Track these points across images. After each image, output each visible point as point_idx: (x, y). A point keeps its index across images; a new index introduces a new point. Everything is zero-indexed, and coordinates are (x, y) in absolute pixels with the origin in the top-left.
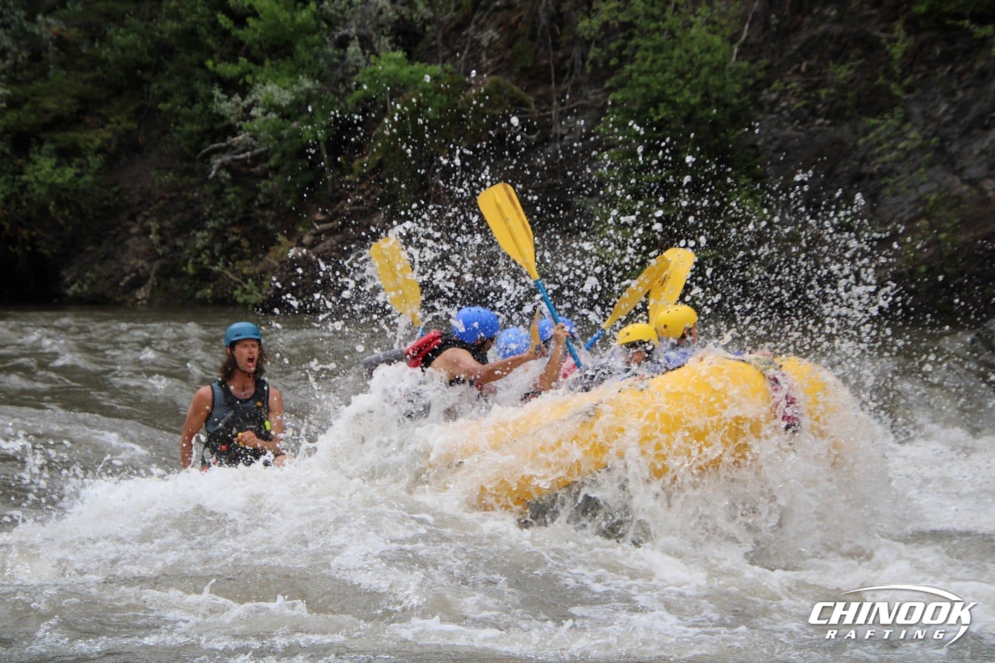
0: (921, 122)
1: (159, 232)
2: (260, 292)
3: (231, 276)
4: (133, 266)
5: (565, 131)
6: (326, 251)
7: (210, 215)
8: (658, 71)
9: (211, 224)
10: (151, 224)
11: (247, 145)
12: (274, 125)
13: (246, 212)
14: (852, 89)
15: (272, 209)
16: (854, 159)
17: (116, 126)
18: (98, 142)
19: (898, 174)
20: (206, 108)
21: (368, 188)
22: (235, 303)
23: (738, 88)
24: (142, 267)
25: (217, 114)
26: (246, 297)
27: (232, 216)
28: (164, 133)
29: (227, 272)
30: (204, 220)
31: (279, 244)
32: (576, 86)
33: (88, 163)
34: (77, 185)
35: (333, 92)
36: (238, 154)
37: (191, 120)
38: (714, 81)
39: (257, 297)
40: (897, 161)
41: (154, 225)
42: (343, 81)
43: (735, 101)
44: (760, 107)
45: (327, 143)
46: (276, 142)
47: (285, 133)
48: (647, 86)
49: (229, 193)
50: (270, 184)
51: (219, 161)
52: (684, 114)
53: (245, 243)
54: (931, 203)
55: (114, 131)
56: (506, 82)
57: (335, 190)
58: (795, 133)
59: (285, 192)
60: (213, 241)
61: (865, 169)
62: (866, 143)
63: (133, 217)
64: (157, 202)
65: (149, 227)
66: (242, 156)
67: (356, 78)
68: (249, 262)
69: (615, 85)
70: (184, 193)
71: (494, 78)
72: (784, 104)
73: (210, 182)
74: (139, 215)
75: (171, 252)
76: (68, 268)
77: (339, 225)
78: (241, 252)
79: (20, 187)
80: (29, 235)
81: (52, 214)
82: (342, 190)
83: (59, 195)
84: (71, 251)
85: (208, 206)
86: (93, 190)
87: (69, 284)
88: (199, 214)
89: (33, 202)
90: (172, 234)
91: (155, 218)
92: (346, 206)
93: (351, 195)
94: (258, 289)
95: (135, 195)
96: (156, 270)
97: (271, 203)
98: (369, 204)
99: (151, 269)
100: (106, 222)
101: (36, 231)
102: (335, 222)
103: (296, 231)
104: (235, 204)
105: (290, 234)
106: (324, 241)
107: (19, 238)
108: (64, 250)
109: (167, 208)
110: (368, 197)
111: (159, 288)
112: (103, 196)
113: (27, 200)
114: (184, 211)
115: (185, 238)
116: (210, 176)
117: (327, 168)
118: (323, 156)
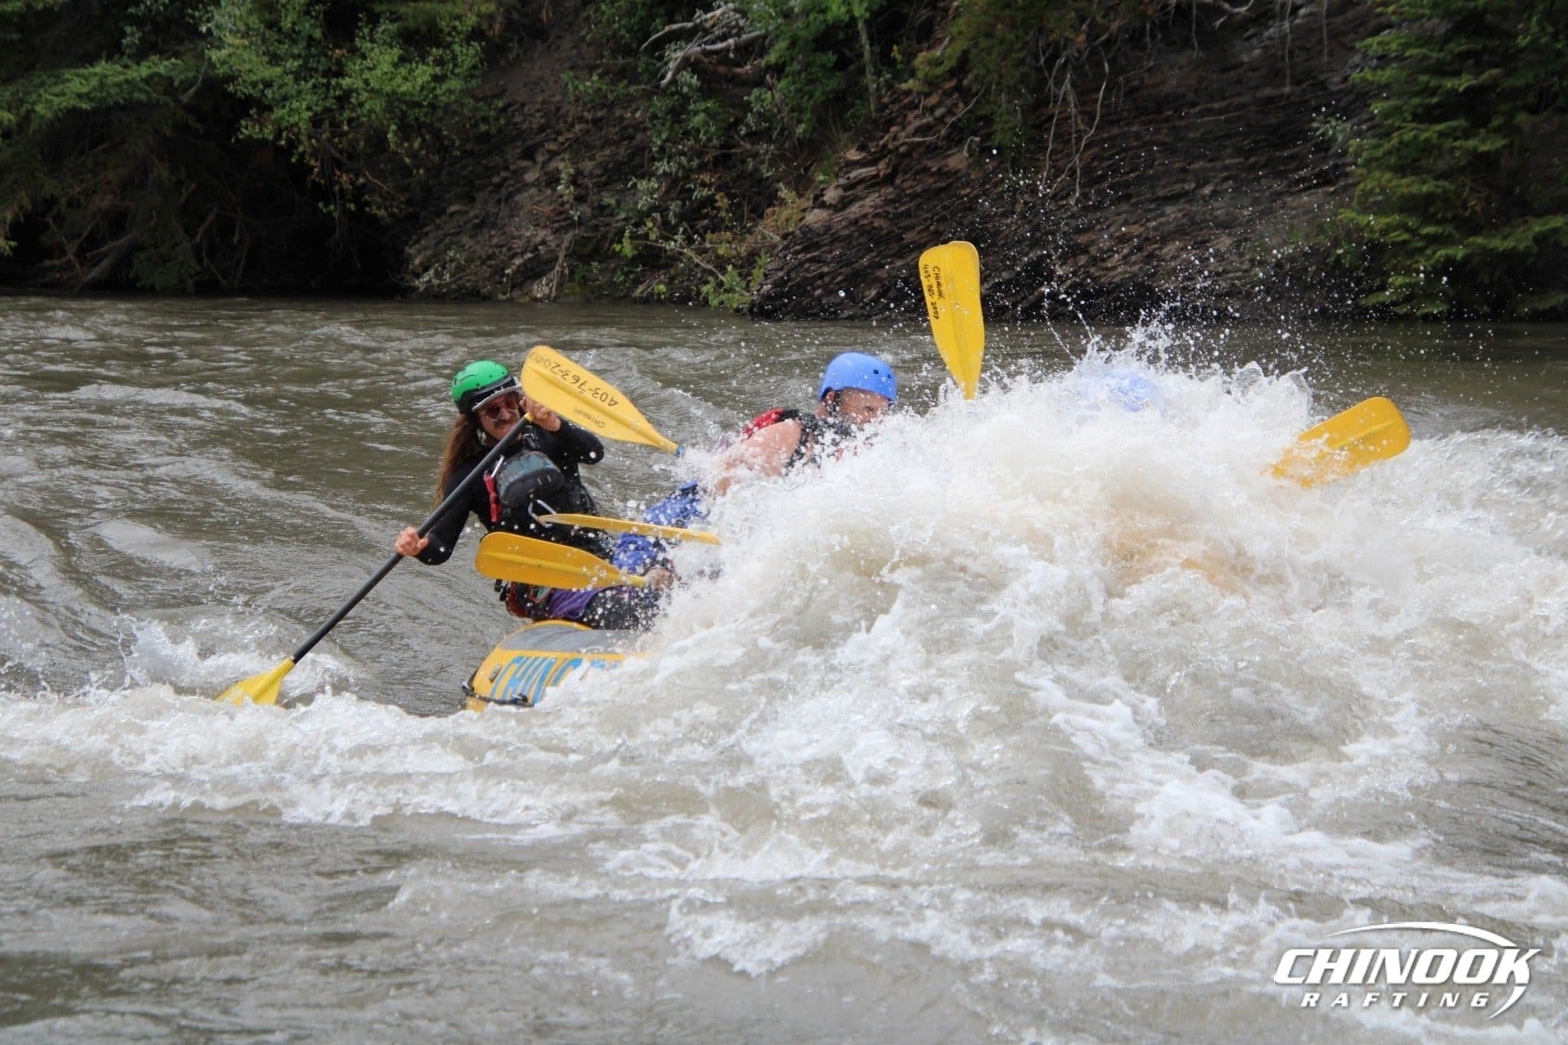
1: (574, 181)
2: (747, 288)
3: (697, 260)
4: (529, 239)
6: (865, 216)
7: (662, 149)
9: (662, 167)
10: (561, 166)
11: (729, 26)
13: (725, 146)
15: (770, 141)
18: (471, 20)
21: (939, 104)
22: (703, 306)
24: (544, 242)
26: (724, 297)
27: (700, 154)
28: (585, 4)
29: (689, 252)
30: (653, 159)
31: (783, 202)
33: (454, 58)
34: (436, 97)
36: (713, 42)
39: (740, 299)
41: (564, 167)
45: (868, 23)
46: (780, 21)
49: (696, 113)
50: (769, 95)
51: (680, 54)
53: (722, 201)
57: (882, 108)
59: (793, 110)
60: (667, 196)
63: (529, 154)
64: (572, 125)
65: (559, 171)
66: (720, 46)
68: (729, 235)
70: (618, 112)
73: (664, 92)
74: (540, 151)
75: (594, 217)
76: (417, 242)
77: (889, 171)
78: (716, 216)
79: (338, 99)
80: (352, 183)
81: (392, 146)
82: (896, 107)
83: (404, 113)
84: (424, 213)
85: (659, 134)
86: (462, 105)
87: (419, 269)
88: (643, 149)
89: (361, 125)
90: (597, 185)
91: (567, 156)
92: (902, 136)
93: (911, 116)
94: (744, 283)
95: (533, 115)
96: (567, 249)
97: (769, 129)
98: (943, 132)
99: (558, 246)
100: (484, 162)
101: (365, 177)
102: (882, 165)
103: (813, 181)
104: (706, 133)
105: (801, 184)
106: (861, 199)
107: (337, 188)
108: (411, 210)
109: (589, 139)
110: (941, 120)
111: (571, 280)
112: (478, 115)
113: (350, 121)
114: (617, 143)
115: (621, 191)
116: (664, 82)
117: (870, 69)
118: (862, 46)
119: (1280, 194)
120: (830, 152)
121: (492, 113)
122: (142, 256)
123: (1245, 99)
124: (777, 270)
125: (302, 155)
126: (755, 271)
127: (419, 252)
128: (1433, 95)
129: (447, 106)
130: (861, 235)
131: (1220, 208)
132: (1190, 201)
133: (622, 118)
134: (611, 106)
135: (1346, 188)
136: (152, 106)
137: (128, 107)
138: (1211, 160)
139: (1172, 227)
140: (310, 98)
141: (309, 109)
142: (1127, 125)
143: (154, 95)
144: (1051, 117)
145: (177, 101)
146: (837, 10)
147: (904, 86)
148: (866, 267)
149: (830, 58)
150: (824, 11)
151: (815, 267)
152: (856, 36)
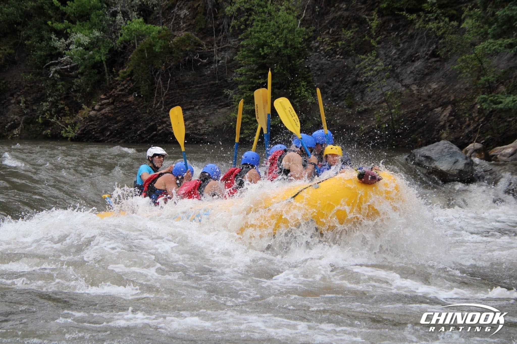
0: (384, 58)
1: (25, 102)
2: (74, 132)
3: (60, 124)
4: (12, 118)
5: (220, 59)
6: (106, 113)
7: (50, 94)
8: (264, 31)
9: (50, 99)
10: (21, 98)
11: (68, 62)
12: (81, 53)
13: (67, 94)
14: (353, 42)
15: (80, 93)
16: (353, 74)
17: (4, 51)
19: (373, 82)
20: (48, 44)
21: (126, 84)
22: (62, 136)
23: (301, 40)
24: (16, 119)
25: (54, 47)
26: (67, 134)
27: (60, 96)
28: (28, 55)
29: (58, 122)
30: (47, 97)
31: (83, 109)
32: (225, 37)
35: (109, 38)
36: (63, 66)
37: (41, 49)
38: (290, 36)
39: (72, 135)
40: (373, 76)
42: (114, 32)
43: (299, 46)
44: (311, 49)
45: (106, 62)
46: (82, 61)
47: (86, 56)
48: (259, 38)
49: (59, 85)
50: (79, 80)
51: (54, 69)
52: (275, 52)
53: (67, 108)
54: (389, 96)
55: (3, 54)
56: (192, 35)
57: (110, 84)
58: (327, 62)
59: (86, 84)
60: (51, 107)
61: (358, 79)
62: (358, 67)
63: (12, 95)
64: (24, 88)
65: (20, 100)
66: (65, 67)
67: (120, 31)
68: (69, 117)
69: (243, 37)
71: (187, 33)
72: (322, 48)
73: (50, 79)
74: (15, 94)
75: (31, 112)
77: (112, 101)
78: (65, 112)
82: (114, 84)
85: (49, 90)
88: (44, 94)
90: (31, 104)
91: (23, 96)
92: (116, 92)
93: (118, 87)
95: (13, 85)
96: (23, 121)
97: (80, 89)
98: (127, 91)
99: (21, 120)
102: (110, 99)
103: (91, 103)
104: (62, 90)
105: (88, 105)
106: (105, 108)
109: (29, 91)
110: (126, 88)
111: (25, 129)
114: (37, 93)
115: (38, 106)
116: (50, 76)
117: (107, 74)
118: (104, 68)
119: (216, 109)
120: (96, 96)
123: (206, 84)
124: (82, 127)
126: (76, 127)
128: (254, 84)
130: (105, 118)
131: (201, 112)
132: (193, 110)
134: (35, 83)
135: (233, 107)
138: (198, 100)
139: (188, 117)
142: (176, 90)
144: (155, 88)
146: (97, 58)
147: (116, 79)
148: (108, 126)
149: (96, 71)
150: (94, 59)
151: (92, 126)
152: (103, 65)
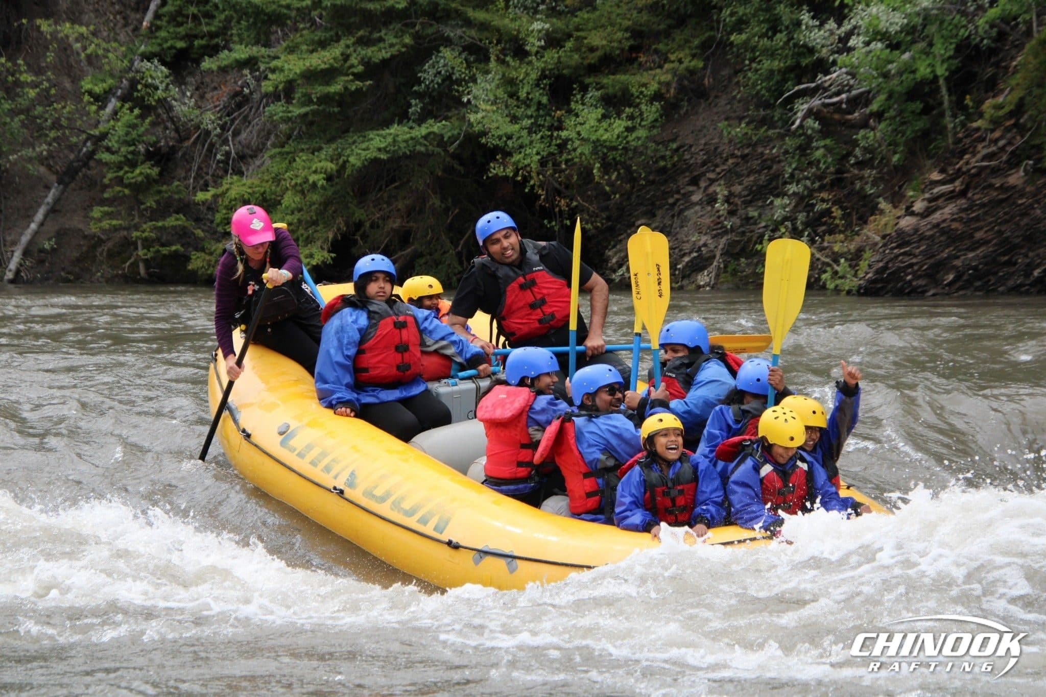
1: (727, 200)
2: (855, 275)
3: (818, 255)
4: (694, 243)
6: (944, 221)
7: (792, 176)
10: (718, 189)
11: (842, 85)
12: (878, 58)
13: (839, 172)
15: (872, 168)
17: (676, 65)
18: (654, 87)
20: (791, 38)
21: (1002, 137)
22: (823, 289)
24: (705, 245)
25: (805, 46)
26: (839, 282)
27: (820, 178)
28: (736, 73)
30: (785, 183)
31: (882, 212)
33: (641, 114)
34: (628, 142)
36: (830, 97)
37: (772, 54)
39: (851, 283)
41: (721, 190)
45: (947, 79)
46: (880, 80)
47: (893, 68)
49: (817, 148)
50: (872, 134)
51: (806, 106)
53: (837, 212)
55: (674, 72)
57: (958, 141)
59: (890, 145)
60: (795, 209)
63: (695, 182)
64: (726, 160)
65: (717, 194)
66: (835, 99)
68: (842, 236)
70: (760, 150)
74: (703, 179)
75: (742, 226)
76: (614, 246)
77: (963, 187)
78: (832, 223)
79: (559, 146)
80: (568, 205)
81: (597, 179)
82: (968, 141)
83: (605, 154)
84: (619, 226)
85: (790, 165)
86: (647, 148)
87: (616, 266)
88: (779, 176)
89: (575, 164)
90: (744, 202)
91: (722, 182)
92: (973, 162)
93: (980, 146)
94: (853, 272)
95: (697, 153)
96: (723, 249)
97: (872, 159)
98: (1005, 158)
99: (716, 247)
100: (663, 188)
101: (577, 201)
102: (957, 183)
103: (905, 196)
104: (825, 163)
105: (896, 199)
106: (942, 208)
107: (557, 210)
108: (610, 223)
109: (738, 169)
110: (1002, 149)
111: (725, 272)
112: (658, 155)
113: (567, 161)
114: (759, 172)
115: (762, 207)
116: (794, 127)
117: (948, 113)
118: (942, 96)
120: (917, 174)
121: (668, 153)
122: (422, 261)
124: (878, 261)
125: (533, 187)
126: (861, 263)
127: (616, 253)
129: (636, 148)
130: (942, 235)
133: (762, 154)
134: (756, 144)
136: (428, 155)
137: (413, 156)
140: (538, 146)
141: (538, 153)
143: (430, 148)
145: (446, 151)
146: (923, 70)
147: (975, 125)
148: (946, 259)
149: (918, 106)
150: (914, 72)
151: (906, 259)
152: (938, 89)
